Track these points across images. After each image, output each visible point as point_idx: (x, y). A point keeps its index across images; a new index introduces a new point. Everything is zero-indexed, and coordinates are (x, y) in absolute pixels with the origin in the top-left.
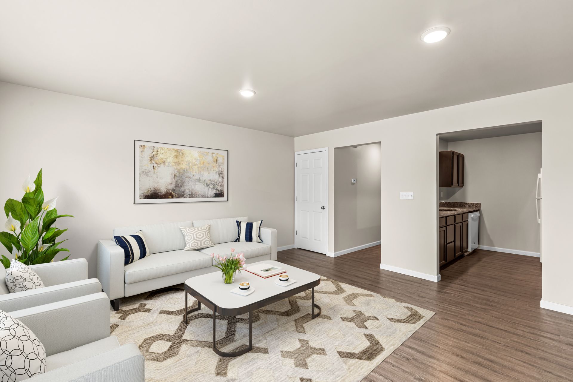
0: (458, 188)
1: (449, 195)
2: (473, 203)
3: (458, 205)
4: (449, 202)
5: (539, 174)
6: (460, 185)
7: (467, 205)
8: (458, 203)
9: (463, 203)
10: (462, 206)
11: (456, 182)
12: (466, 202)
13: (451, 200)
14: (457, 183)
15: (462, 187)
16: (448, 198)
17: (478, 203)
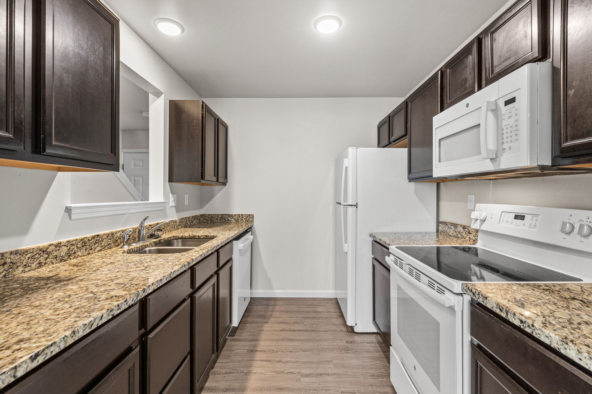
0: (217, 188)
1: (204, 200)
2: (242, 215)
3: (218, 219)
4: (204, 215)
5: (345, 159)
6: (220, 180)
7: (233, 219)
8: (218, 215)
9: (227, 215)
10: (225, 220)
11: (213, 175)
12: (230, 213)
13: (206, 210)
14: (215, 176)
15: (224, 184)
16: (201, 207)
17: (249, 215)
